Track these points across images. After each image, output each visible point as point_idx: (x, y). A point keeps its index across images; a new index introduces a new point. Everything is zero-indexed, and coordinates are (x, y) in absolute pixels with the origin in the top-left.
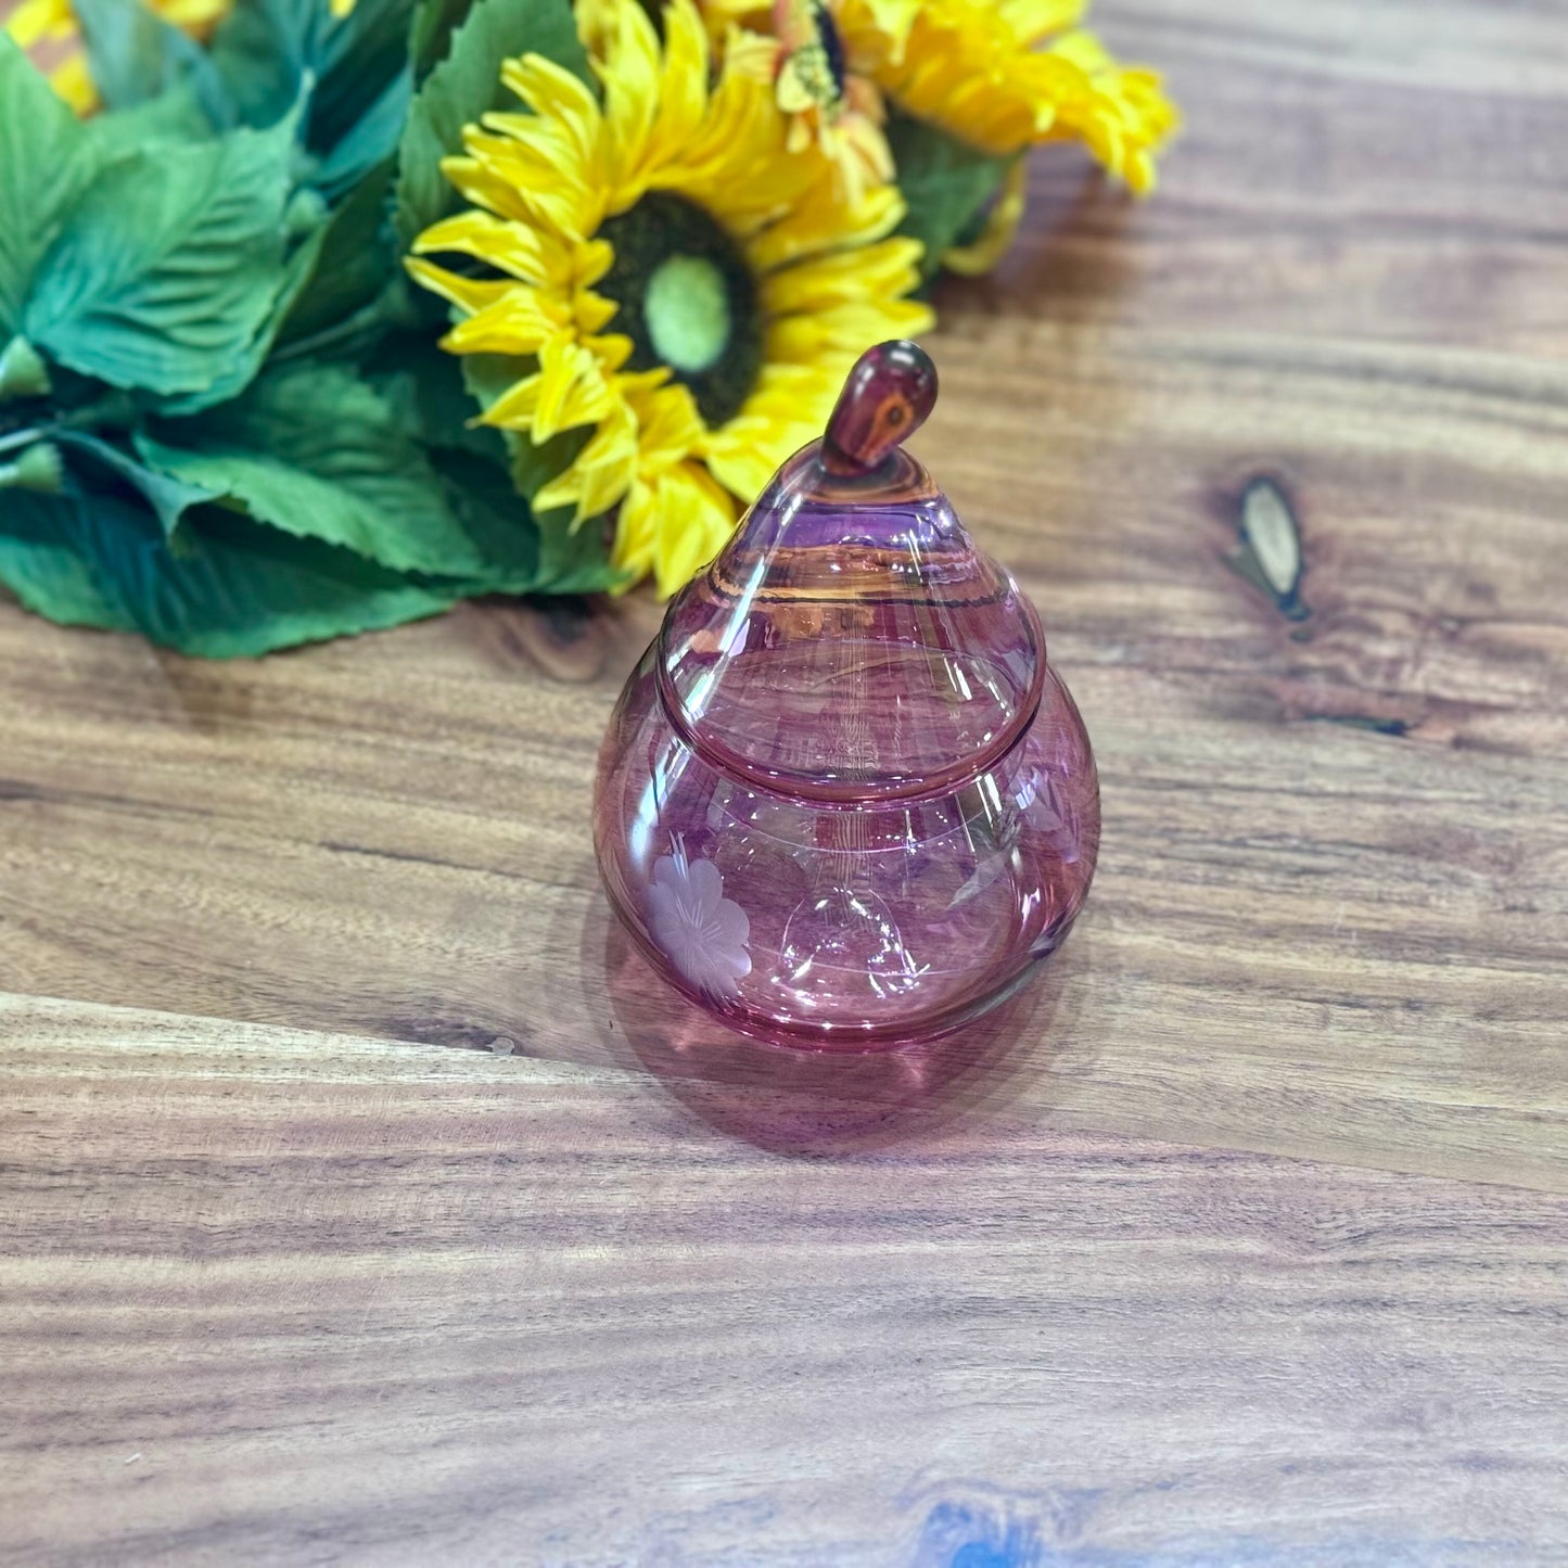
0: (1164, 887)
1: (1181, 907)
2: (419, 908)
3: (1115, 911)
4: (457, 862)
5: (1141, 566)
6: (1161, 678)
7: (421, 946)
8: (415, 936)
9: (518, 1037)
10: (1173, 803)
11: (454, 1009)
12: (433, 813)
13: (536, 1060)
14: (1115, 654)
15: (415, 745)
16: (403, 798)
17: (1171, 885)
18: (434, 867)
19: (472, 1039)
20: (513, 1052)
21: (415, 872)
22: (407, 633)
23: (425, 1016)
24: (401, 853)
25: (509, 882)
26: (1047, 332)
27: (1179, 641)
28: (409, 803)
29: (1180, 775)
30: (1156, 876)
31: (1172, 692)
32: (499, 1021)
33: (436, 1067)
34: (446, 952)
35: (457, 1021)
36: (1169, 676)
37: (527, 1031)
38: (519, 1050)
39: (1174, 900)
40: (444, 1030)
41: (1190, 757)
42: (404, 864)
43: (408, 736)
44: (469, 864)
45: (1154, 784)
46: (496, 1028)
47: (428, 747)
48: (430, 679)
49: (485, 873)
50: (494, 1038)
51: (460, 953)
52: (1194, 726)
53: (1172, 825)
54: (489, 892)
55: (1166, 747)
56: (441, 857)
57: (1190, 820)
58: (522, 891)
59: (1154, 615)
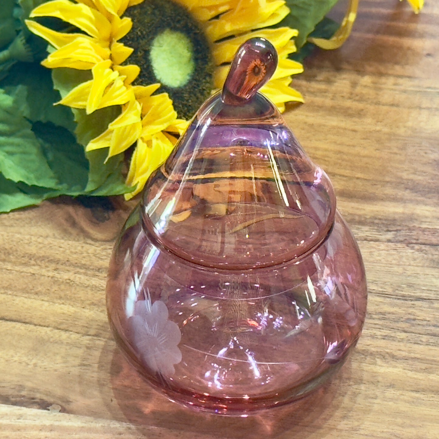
0: (405, 346)
1: (412, 355)
2: (15, 343)
3: (377, 356)
4: (36, 323)
5: (407, 194)
6: (412, 248)
7: (15, 361)
8: (12, 356)
9: (63, 404)
10: (413, 306)
11: (31, 391)
12: (26, 300)
13: (72, 415)
14: (390, 236)
15: (17, 268)
16: (10, 292)
17: (409, 345)
18: (24, 325)
19: (39, 404)
20: (60, 411)
21: (14, 327)
22: (16, 215)
23: (16, 393)
24: (7, 318)
25: (63, 333)
26: (366, 80)
27: (424, 230)
28: (12, 295)
29: (418, 294)
30: (402, 340)
31: (417, 254)
32: (54, 396)
33: (20, 417)
34: (28, 364)
35: (32, 396)
36: (417, 247)
37: (68, 402)
38: (63, 410)
39: (410, 352)
40: (26, 400)
41: (424, 286)
42: (9, 323)
43: (15, 264)
44: (42, 324)
45: (404, 298)
46: (52, 400)
47: (25, 269)
48: (27, 237)
49: (49, 329)
50: (50, 404)
51: (35, 365)
52: (428, 271)
53: (412, 317)
54: (52, 337)
55: (412, 280)
56: (27, 321)
57: (421, 315)
58: (69, 338)
59: (412, 218)
